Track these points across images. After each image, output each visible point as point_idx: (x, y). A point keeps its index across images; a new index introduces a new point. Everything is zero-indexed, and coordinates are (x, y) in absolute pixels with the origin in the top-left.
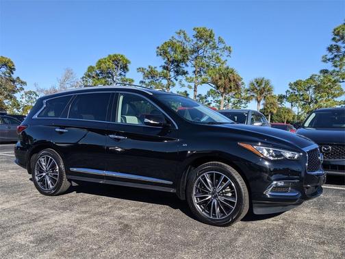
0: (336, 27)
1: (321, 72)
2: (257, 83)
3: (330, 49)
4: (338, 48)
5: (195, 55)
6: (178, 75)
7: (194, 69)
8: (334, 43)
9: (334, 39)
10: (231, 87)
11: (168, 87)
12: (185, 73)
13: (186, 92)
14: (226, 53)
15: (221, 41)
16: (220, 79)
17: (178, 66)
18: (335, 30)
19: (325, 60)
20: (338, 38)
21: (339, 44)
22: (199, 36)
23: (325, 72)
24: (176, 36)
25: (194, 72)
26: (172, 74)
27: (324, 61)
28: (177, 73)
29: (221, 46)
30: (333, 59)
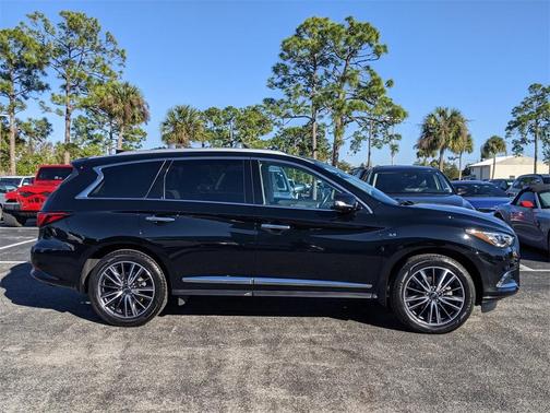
0: (286, 38)
1: (266, 100)
2: (180, 112)
3: (276, 70)
4: (286, 70)
5: (65, 57)
6: (29, 90)
7: (64, 82)
8: (281, 61)
9: (282, 55)
10: (134, 117)
11: (11, 111)
12: (42, 88)
13: (45, 120)
14: (117, 60)
15: (110, 39)
16: (116, 102)
17: (29, 73)
18: (284, 43)
19: (272, 85)
20: (286, 54)
21: (288, 63)
22: (73, 25)
23: (269, 101)
24: (28, 22)
25: (64, 87)
26: (17, 87)
27: (270, 87)
28: (28, 85)
29: (110, 47)
30: (281, 84)
